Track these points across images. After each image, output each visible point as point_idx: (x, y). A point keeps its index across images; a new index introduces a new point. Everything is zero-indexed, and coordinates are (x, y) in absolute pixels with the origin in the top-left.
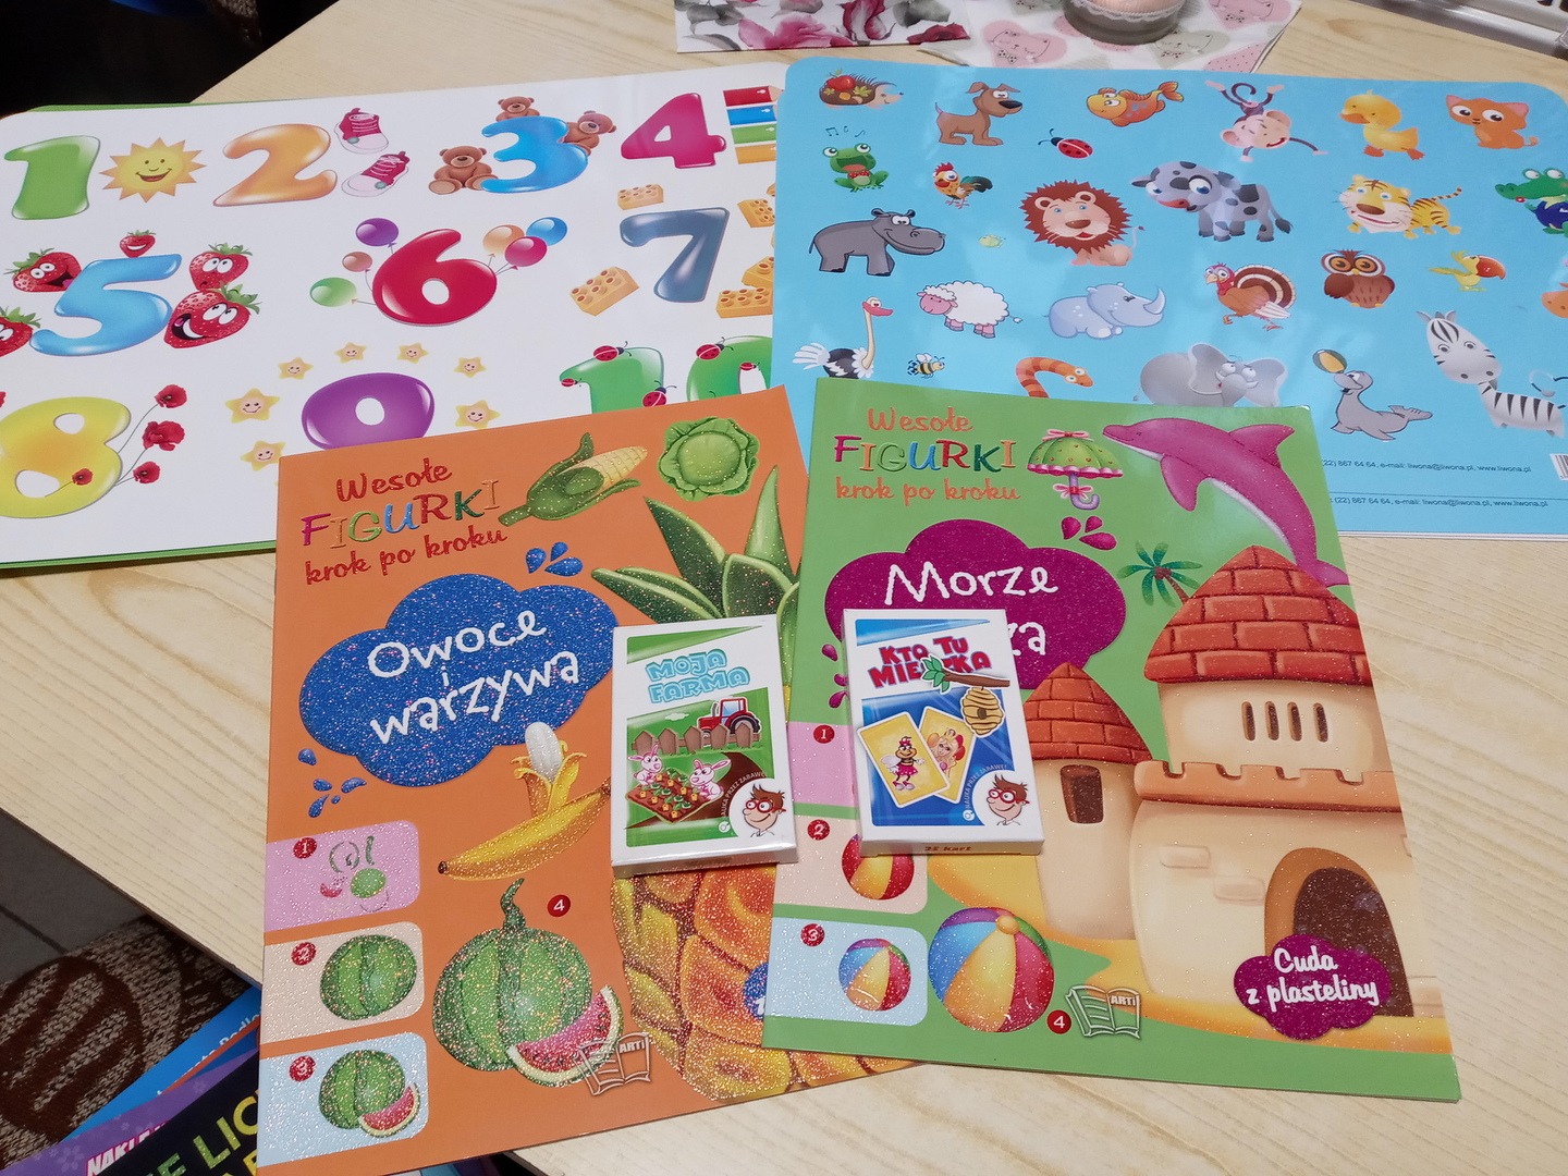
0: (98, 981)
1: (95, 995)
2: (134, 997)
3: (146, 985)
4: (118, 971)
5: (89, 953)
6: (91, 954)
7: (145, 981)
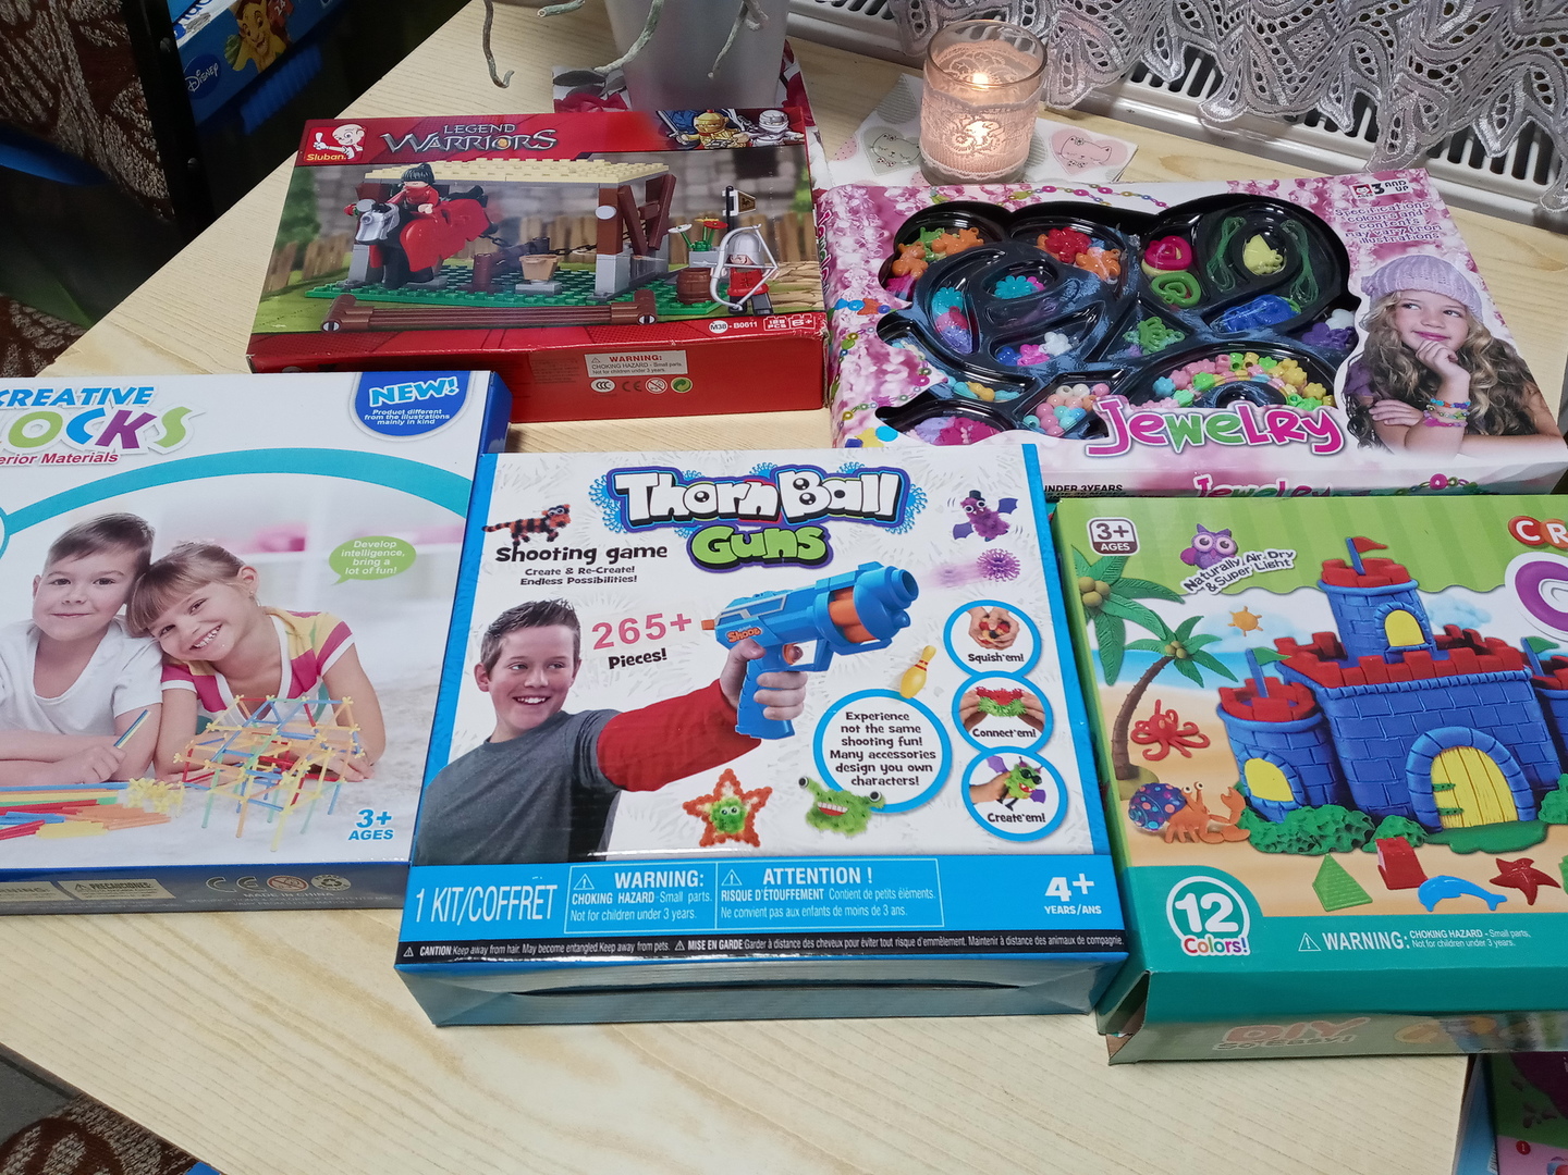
0: (79, 1141)
1: (78, 1155)
2: (116, 1153)
3: (128, 1140)
4: (99, 1129)
5: (69, 1113)
6: (71, 1115)
7: (126, 1136)
